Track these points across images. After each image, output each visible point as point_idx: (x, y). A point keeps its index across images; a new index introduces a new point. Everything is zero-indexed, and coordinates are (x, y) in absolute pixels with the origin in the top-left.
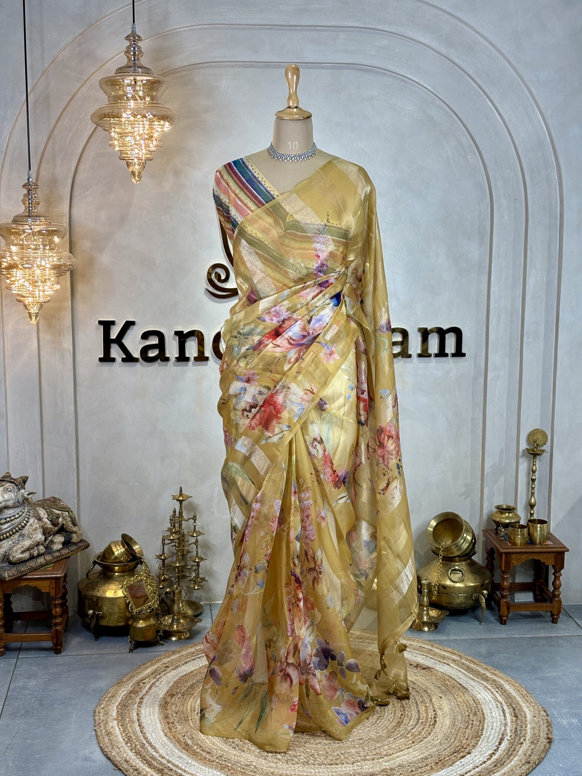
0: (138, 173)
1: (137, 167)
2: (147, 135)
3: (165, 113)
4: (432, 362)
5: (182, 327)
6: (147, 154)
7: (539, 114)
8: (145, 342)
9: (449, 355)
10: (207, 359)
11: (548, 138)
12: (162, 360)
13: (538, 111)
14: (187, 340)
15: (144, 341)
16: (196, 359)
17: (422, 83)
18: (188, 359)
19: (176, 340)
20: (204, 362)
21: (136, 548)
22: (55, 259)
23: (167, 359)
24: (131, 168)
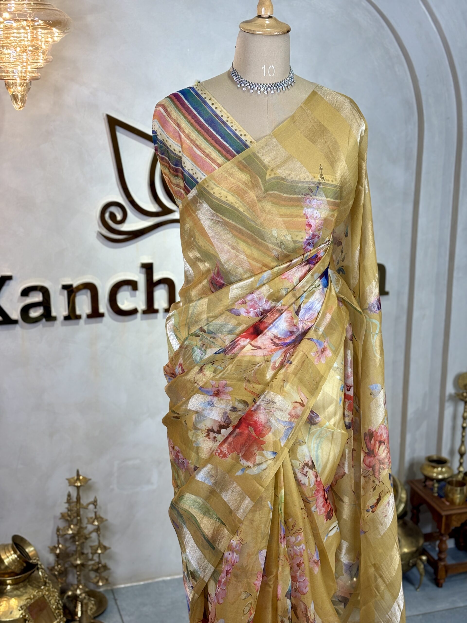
0: (22, 95)
1: (19, 88)
2: (33, 46)
3: (58, 17)
5: (70, 280)
6: (33, 72)
8: (25, 300)
10: (102, 315)
12: (47, 320)
14: (78, 294)
15: (24, 298)
16: (89, 316)
18: (78, 317)
19: (63, 295)
20: (98, 319)
21: (30, 550)
23: (54, 319)
24: (12, 90)
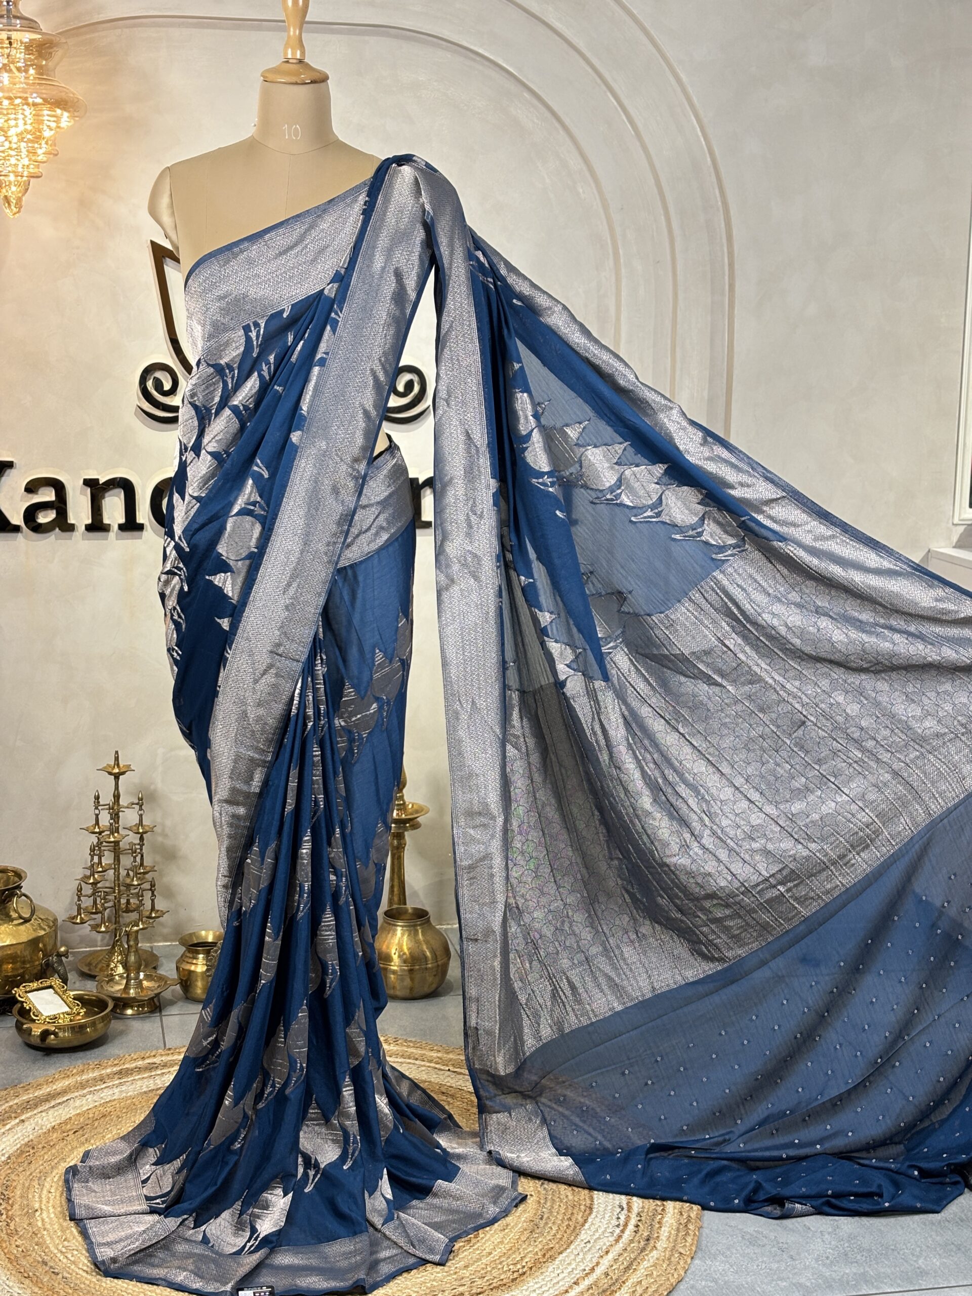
0: (16, 199)
1: (14, 189)
2: (32, 133)
3: (62, 96)
5: (95, 472)
6: (31, 166)
7: (693, 118)
8: (32, 498)
11: (709, 159)
13: (691, 113)
14: (107, 495)
15: (30, 495)
16: (122, 527)
17: (501, 62)
18: (107, 528)
19: (86, 495)
20: (136, 533)
23: (71, 528)
24: (4, 190)
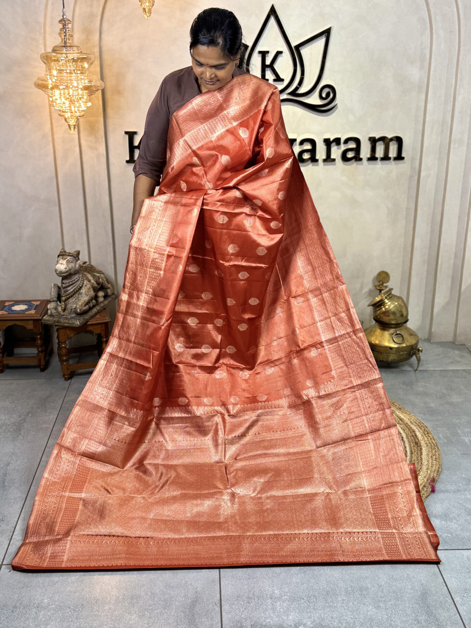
0: (148, 10)
1: (147, 4)
4: (378, 164)
9: (392, 159)
22: (86, 82)
24: (143, 6)
